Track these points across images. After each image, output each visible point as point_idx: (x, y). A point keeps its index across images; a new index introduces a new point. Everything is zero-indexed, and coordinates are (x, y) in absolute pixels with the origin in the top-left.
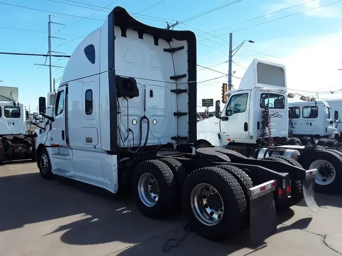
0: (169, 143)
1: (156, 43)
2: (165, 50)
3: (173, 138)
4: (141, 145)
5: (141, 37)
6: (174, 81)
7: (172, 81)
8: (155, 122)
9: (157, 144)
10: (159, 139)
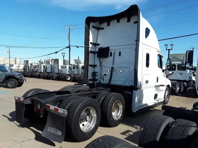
1: (129, 21)
5: (118, 21)
8: (121, 71)
9: (122, 85)
10: (124, 82)
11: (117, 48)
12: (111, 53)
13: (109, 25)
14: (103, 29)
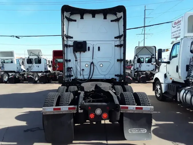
0: (113, 78)
1: (105, 18)
2: (112, 21)
3: (116, 75)
4: (92, 79)
5: (94, 16)
6: (118, 39)
7: (116, 39)
8: (101, 65)
9: (103, 78)
10: (105, 75)
11: (95, 43)
12: (89, 48)
13: (82, 18)
14: (75, 21)
